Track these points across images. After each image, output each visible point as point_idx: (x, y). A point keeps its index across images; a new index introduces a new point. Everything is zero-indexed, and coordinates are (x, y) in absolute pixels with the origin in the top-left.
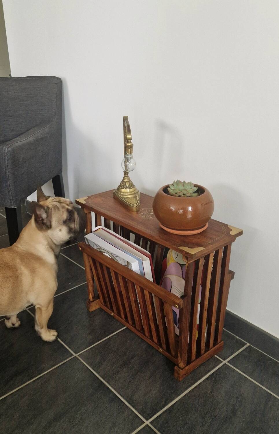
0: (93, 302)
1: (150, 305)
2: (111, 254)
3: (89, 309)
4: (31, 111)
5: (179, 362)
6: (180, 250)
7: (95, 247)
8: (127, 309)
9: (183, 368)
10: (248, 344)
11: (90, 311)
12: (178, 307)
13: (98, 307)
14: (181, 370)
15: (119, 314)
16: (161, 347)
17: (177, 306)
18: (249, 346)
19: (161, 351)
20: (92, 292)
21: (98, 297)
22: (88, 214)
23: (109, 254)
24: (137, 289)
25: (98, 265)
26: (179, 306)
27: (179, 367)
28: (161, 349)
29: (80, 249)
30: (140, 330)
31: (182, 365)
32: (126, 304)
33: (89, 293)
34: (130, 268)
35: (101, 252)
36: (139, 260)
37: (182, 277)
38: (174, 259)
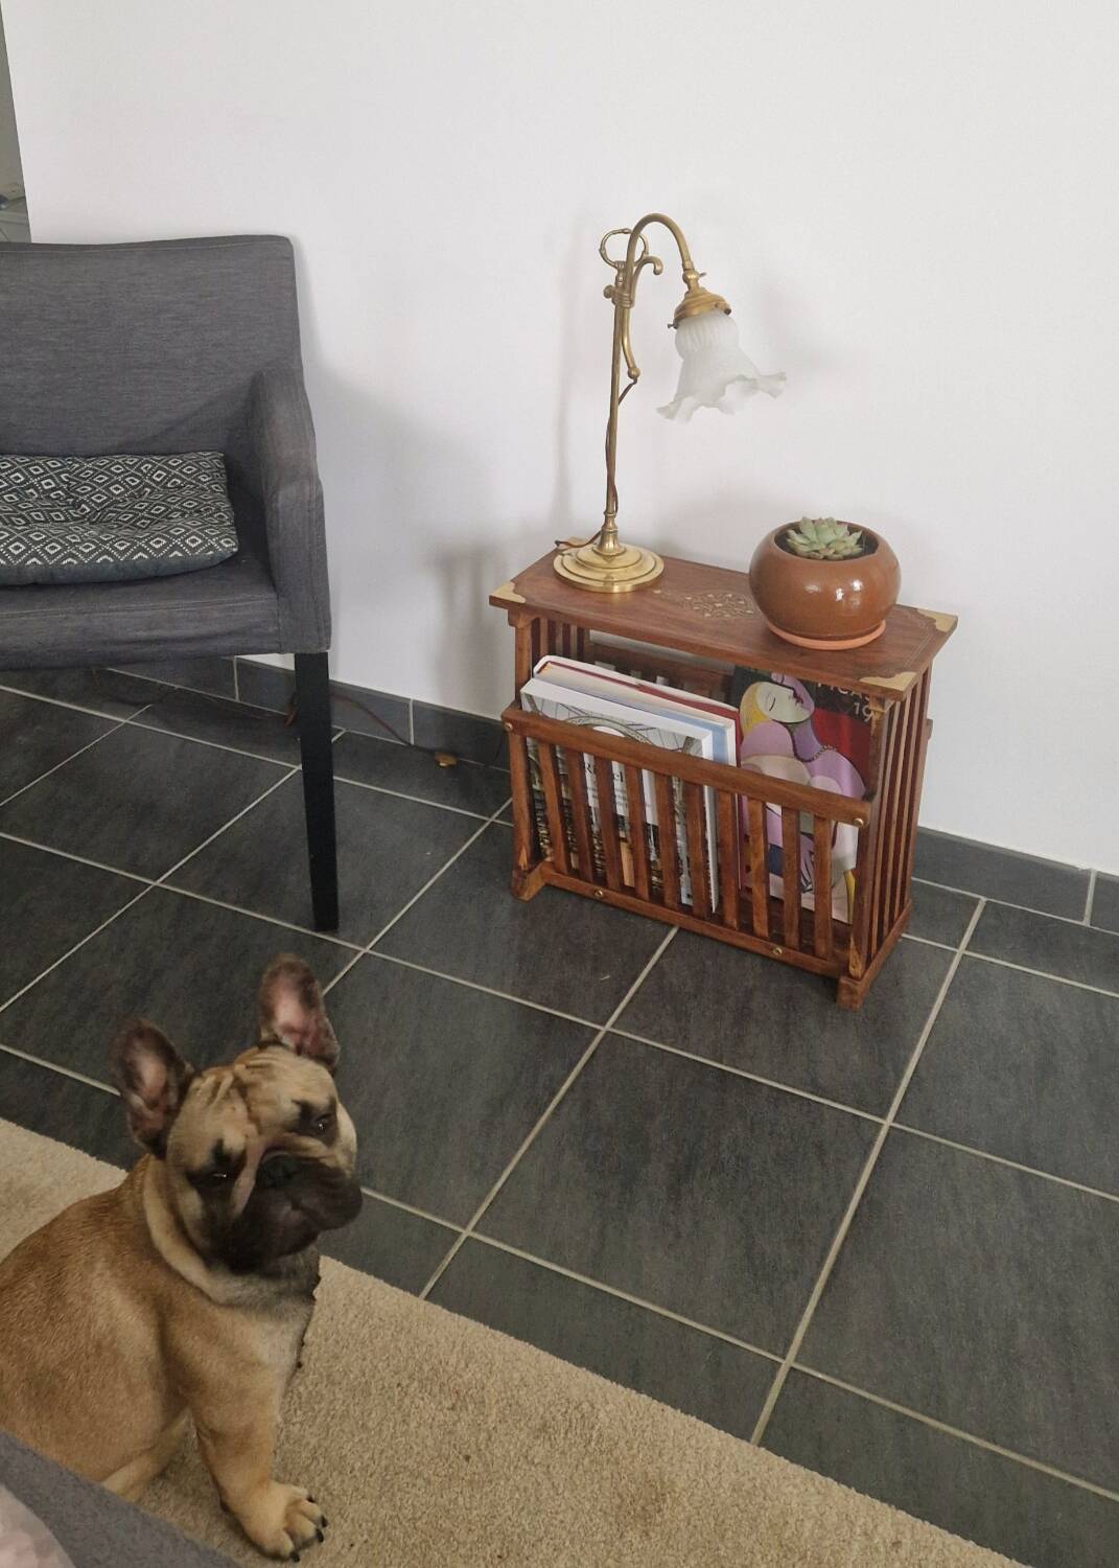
0: (531, 873)
2: (626, 726)
3: (520, 893)
4: (214, 345)
5: (850, 963)
6: (864, 687)
7: (562, 716)
9: (863, 976)
10: (983, 899)
11: (525, 901)
12: (862, 822)
13: (541, 884)
14: (855, 984)
17: (859, 819)
18: (987, 902)
19: (781, 952)
20: (528, 844)
23: (619, 727)
26: (865, 821)
27: (850, 976)
28: (778, 949)
29: (510, 725)
30: (705, 914)
31: (856, 970)
33: (520, 849)
34: (693, 754)
35: (585, 725)
36: (714, 728)
37: (797, 756)
38: (766, 713)
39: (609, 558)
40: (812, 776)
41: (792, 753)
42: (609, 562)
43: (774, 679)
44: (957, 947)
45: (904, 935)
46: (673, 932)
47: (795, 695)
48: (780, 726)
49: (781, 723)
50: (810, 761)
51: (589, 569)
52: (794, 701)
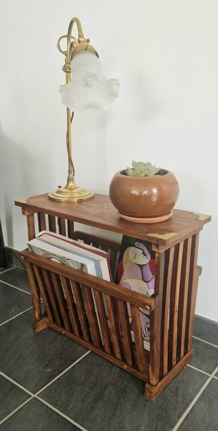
0: (40, 321)
1: (112, 313)
2: (61, 258)
3: (35, 330)
5: (151, 377)
6: (148, 238)
7: (41, 254)
8: (82, 323)
9: (156, 385)
11: (37, 332)
12: (149, 308)
13: (45, 326)
14: (153, 388)
15: (72, 330)
16: (126, 363)
17: (147, 307)
19: (126, 367)
20: (38, 309)
21: (46, 315)
22: (29, 216)
23: (59, 259)
24: (95, 295)
25: (45, 274)
26: (151, 309)
27: (150, 384)
28: (125, 366)
29: (23, 258)
30: (98, 346)
31: (154, 381)
32: (81, 318)
33: (35, 311)
34: (85, 272)
35: (49, 258)
36: (95, 261)
37: (143, 279)
38: (132, 260)
39: (71, 189)
40: (149, 289)
41: (141, 278)
42: (71, 191)
43: (136, 246)
44: (211, 374)
45: (188, 365)
46: (89, 352)
47: (143, 253)
48: (137, 266)
49: (137, 265)
50: (148, 282)
51: (61, 194)
52: (143, 255)
